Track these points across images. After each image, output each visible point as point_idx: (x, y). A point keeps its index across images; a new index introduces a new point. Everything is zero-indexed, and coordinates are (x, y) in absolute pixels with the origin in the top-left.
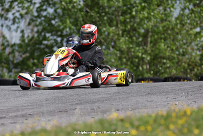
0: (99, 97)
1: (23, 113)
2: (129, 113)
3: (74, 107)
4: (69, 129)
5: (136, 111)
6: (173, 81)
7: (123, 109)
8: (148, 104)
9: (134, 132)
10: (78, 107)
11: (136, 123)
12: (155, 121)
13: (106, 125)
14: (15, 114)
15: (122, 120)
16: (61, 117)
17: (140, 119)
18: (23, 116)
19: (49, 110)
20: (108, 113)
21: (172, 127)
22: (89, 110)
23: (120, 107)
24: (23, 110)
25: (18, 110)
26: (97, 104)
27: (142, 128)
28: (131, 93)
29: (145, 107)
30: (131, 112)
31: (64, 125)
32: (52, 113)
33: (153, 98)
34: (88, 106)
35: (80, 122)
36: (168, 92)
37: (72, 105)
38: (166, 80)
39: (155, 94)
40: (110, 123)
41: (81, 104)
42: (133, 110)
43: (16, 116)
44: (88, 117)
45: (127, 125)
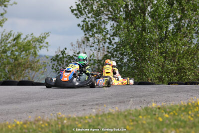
0: (145, 93)
1: (97, 102)
2: (163, 104)
3: (129, 99)
4: (126, 113)
5: (168, 103)
6: (191, 84)
7: (159, 101)
8: (175, 98)
9: (167, 116)
10: (132, 99)
11: (168, 110)
12: (180, 109)
13: (149, 111)
14: (92, 103)
15: (159, 108)
16: (120, 106)
17: (171, 108)
18: (97, 105)
19: (114, 101)
20: (150, 104)
21: (190, 113)
22: (139, 102)
23: (158, 100)
24: (97, 101)
25: (94, 101)
26: (143, 98)
27: (172, 113)
28: (165, 91)
29: (174, 100)
30: (165, 103)
31: (122, 111)
32: (115, 103)
33: (178, 94)
34: (138, 99)
35: (133, 109)
36: (188, 91)
37: (128, 98)
38: (186, 84)
39: (180, 92)
40: (152, 110)
41: (133, 98)
42: (166, 102)
43: (93, 105)
44: (137, 106)
45: (163, 111)
